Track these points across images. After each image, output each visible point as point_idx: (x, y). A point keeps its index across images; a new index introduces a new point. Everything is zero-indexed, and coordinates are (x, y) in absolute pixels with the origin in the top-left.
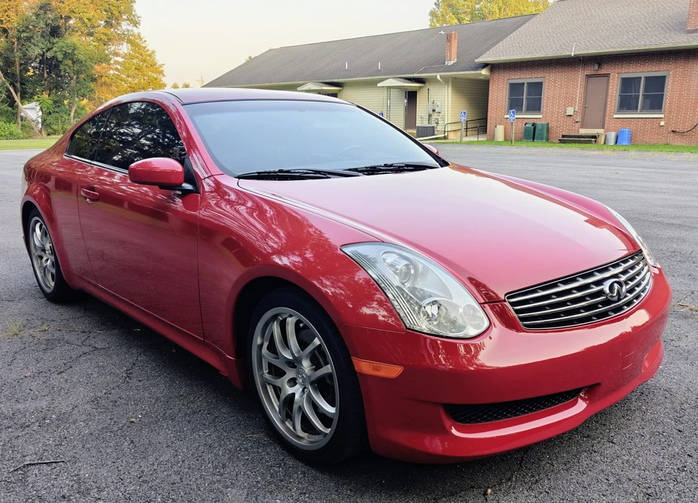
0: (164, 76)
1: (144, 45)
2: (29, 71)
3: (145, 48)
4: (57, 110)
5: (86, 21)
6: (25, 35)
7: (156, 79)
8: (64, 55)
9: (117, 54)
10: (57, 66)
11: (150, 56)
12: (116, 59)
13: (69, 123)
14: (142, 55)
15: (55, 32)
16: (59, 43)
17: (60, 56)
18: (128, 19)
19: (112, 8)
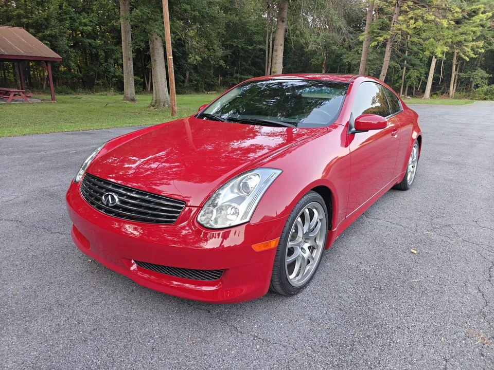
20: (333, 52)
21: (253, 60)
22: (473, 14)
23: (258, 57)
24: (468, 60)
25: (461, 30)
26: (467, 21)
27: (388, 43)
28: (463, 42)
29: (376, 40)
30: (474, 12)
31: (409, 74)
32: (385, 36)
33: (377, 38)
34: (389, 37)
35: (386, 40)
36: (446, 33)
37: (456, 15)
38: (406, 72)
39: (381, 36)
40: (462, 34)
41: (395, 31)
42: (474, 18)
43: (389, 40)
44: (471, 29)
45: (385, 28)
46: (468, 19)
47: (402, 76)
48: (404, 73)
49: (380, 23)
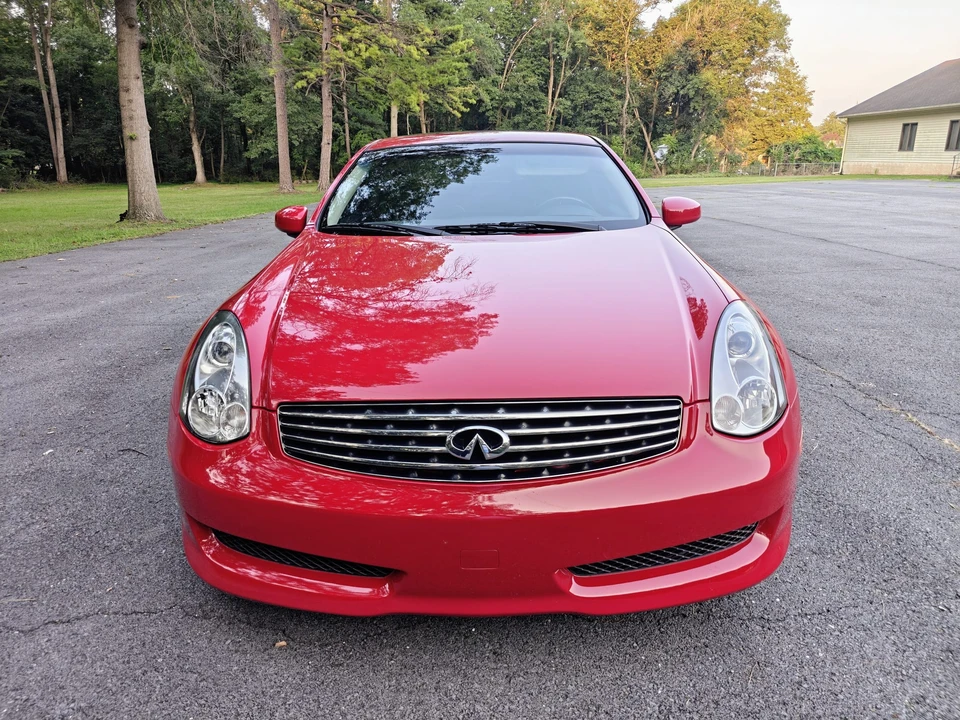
0: (811, 104)
1: (795, 71)
2: (668, 110)
3: (795, 74)
4: (680, 148)
5: (725, 52)
6: (665, 74)
7: (800, 109)
8: (696, 92)
9: (756, 85)
10: (687, 104)
11: (799, 83)
12: (756, 90)
13: (689, 162)
14: (790, 83)
15: (693, 68)
16: (695, 79)
17: (692, 93)
18: (777, 45)
19: (757, 35)
20: (207, 97)
21: (11, 111)
22: (450, 39)
23: (23, 106)
24: (459, 115)
25: (439, 65)
26: (443, 51)
27: (323, 83)
28: (446, 86)
29: (302, 78)
30: (452, 36)
31: (356, 141)
32: (318, 71)
33: (304, 74)
34: (325, 73)
35: (320, 77)
36: (418, 69)
37: (427, 40)
38: (351, 139)
39: (309, 70)
40: (442, 72)
41: (335, 63)
42: (451, 47)
43: (325, 78)
44: (454, 64)
45: (311, 54)
46: (442, 48)
47: (345, 146)
48: (348, 139)
49: (302, 45)
